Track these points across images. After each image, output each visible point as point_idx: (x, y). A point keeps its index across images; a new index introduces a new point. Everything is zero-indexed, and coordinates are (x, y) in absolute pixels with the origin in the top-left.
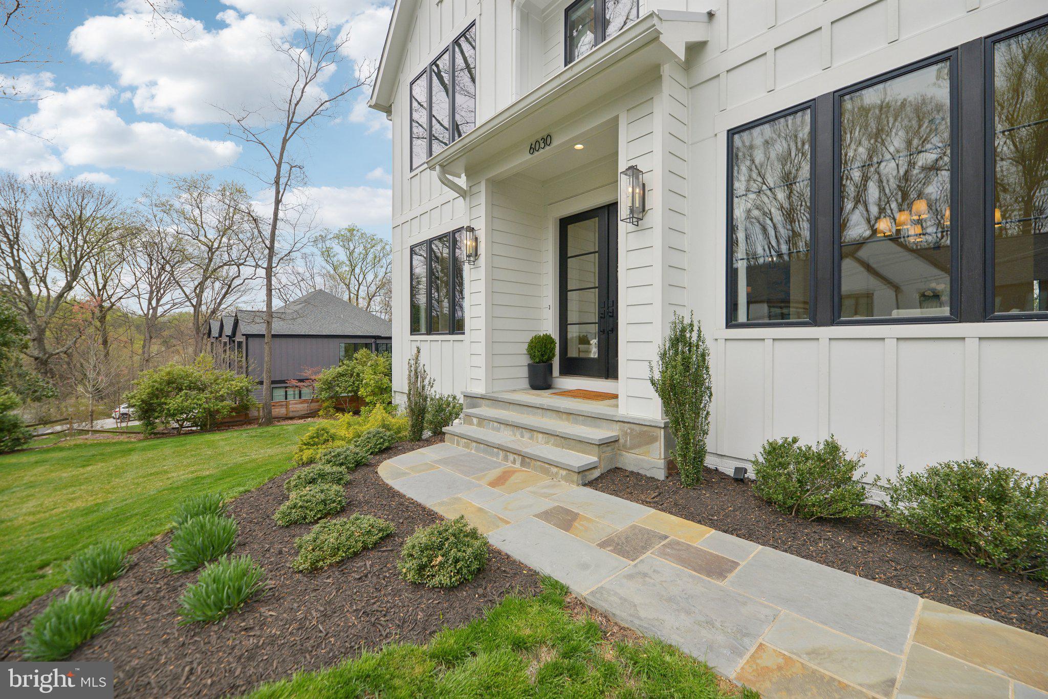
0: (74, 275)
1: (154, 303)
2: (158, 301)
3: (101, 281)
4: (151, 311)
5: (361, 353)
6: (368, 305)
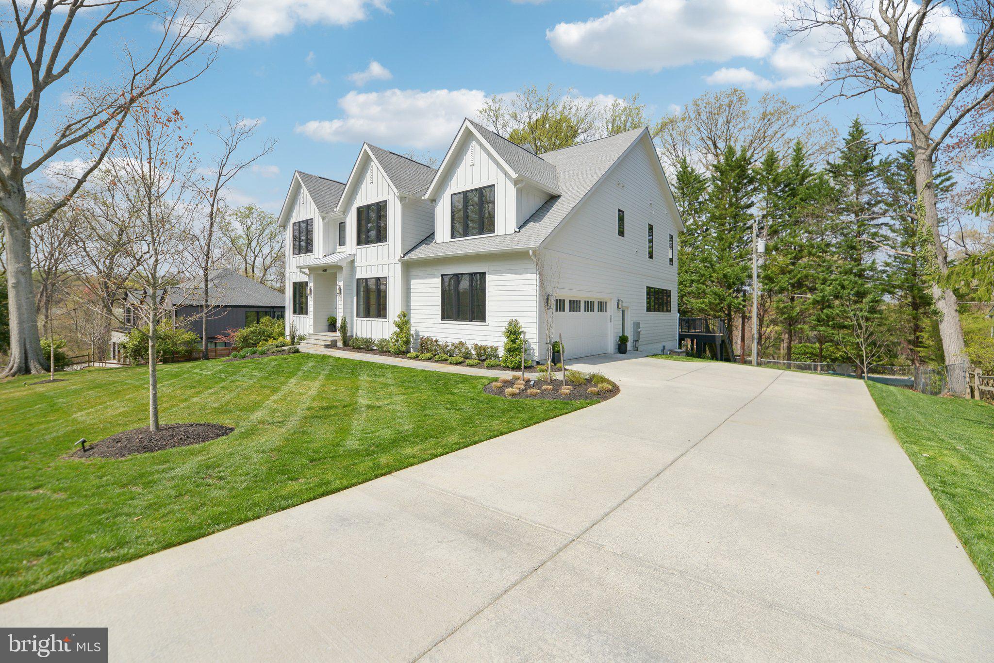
5: (265, 319)
6: (264, 275)
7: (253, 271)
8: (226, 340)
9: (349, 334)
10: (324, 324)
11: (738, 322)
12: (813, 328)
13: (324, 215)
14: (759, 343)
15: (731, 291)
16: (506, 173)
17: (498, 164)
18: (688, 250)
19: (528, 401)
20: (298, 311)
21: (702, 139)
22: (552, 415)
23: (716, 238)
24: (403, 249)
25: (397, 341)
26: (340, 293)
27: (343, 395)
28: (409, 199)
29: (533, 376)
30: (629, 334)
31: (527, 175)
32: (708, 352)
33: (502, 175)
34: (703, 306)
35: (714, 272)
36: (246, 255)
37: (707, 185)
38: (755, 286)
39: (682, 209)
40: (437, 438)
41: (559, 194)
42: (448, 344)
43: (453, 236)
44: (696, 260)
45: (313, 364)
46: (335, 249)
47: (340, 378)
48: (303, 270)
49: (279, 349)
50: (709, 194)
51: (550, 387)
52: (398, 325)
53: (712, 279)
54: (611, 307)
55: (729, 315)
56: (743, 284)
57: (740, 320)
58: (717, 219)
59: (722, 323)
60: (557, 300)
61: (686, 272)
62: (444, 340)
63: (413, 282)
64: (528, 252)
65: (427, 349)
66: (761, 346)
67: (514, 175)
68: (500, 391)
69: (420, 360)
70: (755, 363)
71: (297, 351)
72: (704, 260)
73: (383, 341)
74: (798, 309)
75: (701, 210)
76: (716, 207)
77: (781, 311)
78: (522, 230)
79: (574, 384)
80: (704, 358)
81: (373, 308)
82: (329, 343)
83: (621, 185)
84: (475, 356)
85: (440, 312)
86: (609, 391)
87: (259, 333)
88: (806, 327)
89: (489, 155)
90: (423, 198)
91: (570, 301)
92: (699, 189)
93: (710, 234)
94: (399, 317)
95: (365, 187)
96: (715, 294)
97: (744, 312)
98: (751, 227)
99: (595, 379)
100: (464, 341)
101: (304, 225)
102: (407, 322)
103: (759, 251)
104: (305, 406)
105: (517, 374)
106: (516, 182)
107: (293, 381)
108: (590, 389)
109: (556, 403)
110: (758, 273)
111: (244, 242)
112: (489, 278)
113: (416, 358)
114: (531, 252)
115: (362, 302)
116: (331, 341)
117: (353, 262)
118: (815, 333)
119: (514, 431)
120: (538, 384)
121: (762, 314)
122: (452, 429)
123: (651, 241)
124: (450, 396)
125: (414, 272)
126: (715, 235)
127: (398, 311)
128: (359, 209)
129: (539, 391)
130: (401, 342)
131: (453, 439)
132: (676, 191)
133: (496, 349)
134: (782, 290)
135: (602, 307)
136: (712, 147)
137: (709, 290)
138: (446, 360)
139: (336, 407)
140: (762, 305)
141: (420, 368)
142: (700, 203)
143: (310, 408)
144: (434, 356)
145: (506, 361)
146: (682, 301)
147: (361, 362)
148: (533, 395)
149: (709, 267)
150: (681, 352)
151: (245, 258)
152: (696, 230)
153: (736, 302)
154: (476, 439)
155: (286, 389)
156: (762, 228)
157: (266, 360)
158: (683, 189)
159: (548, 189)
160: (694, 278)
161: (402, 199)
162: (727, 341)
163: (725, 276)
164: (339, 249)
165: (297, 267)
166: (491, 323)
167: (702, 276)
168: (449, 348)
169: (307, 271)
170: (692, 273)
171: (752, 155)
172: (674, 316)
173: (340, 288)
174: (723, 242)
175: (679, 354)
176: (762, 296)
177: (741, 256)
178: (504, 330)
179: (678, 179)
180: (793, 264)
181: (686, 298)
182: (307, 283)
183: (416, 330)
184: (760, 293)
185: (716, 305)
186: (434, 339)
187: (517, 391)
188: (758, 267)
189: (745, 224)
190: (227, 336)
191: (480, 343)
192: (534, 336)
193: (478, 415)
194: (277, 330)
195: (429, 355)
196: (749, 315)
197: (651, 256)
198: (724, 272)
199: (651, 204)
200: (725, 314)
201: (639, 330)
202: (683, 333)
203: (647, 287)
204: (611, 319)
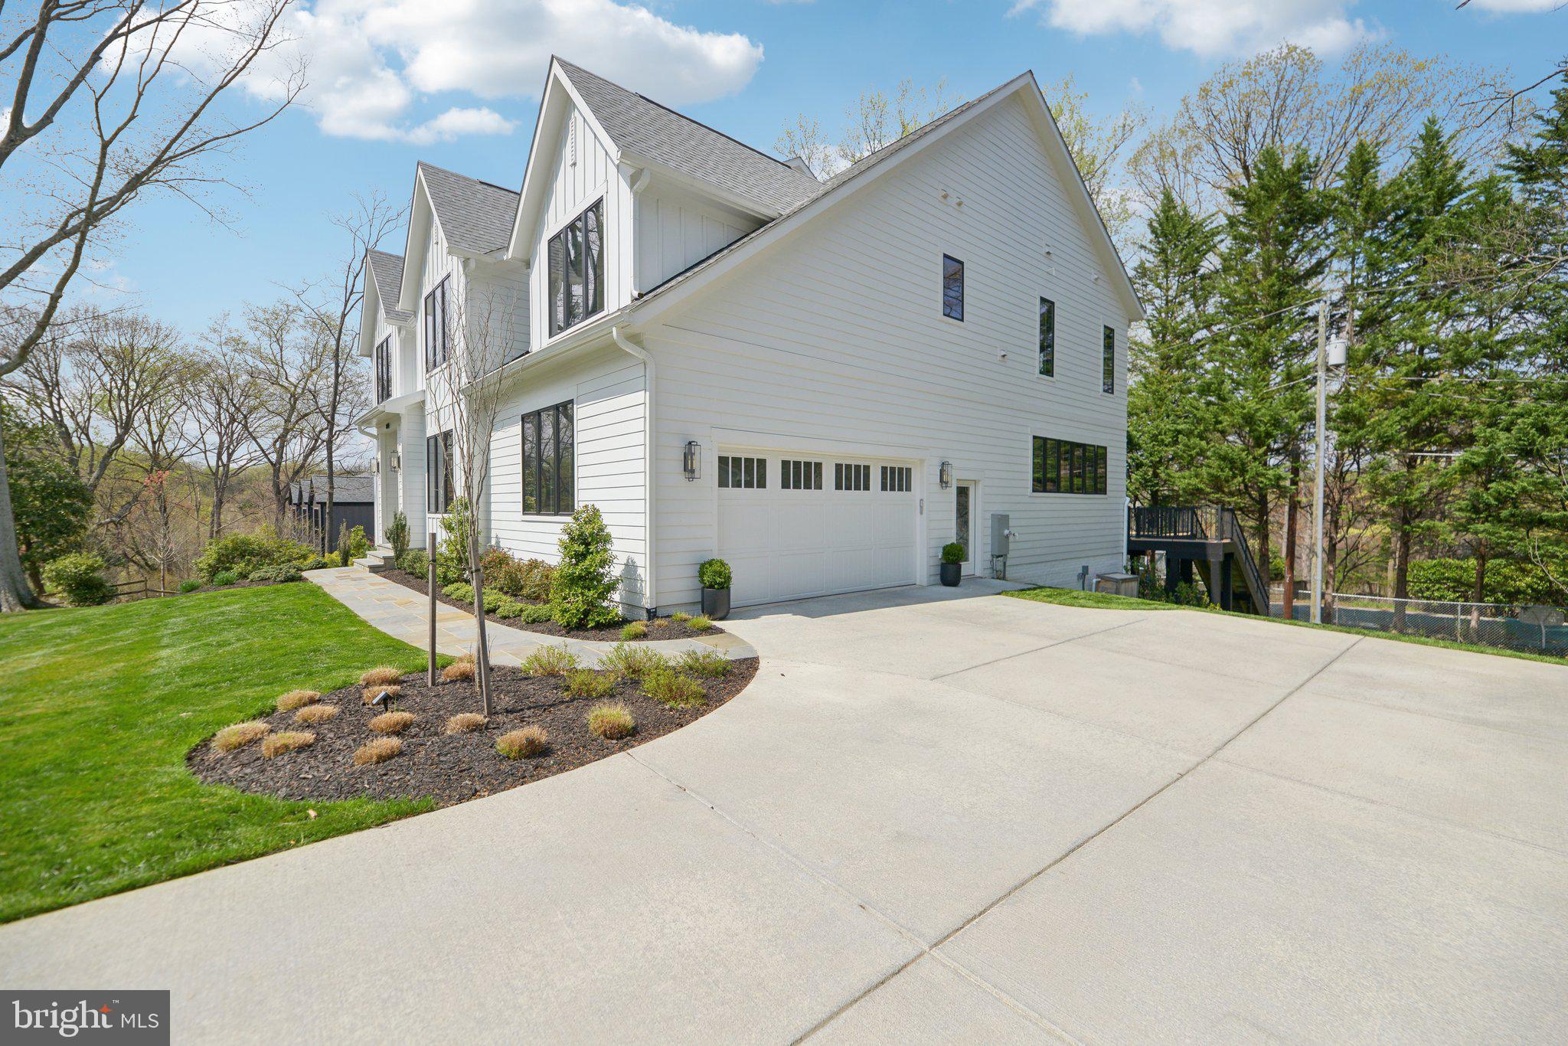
0: (125, 426)
1: (225, 458)
2: (230, 456)
3: (156, 430)
4: (221, 469)
9: (413, 545)
11: (1279, 516)
12: (1461, 528)
14: (1329, 559)
15: (1264, 451)
26: (399, 466)
28: (474, 263)
30: (981, 542)
32: (1198, 577)
37: (1217, 239)
38: (1321, 440)
43: (551, 331)
50: (1221, 255)
52: (448, 526)
54: (924, 480)
55: (1262, 500)
57: (1286, 511)
59: (1228, 515)
63: (493, 436)
64: (613, 334)
72: (1205, 390)
74: (1424, 486)
75: (1205, 292)
77: (1380, 491)
78: (650, 294)
85: (520, 497)
88: (1441, 525)
90: (505, 258)
94: (456, 509)
97: (1294, 496)
98: (1315, 319)
103: (1331, 363)
110: (1328, 410)
112: (580, 412)
114: (615, 332)
116: (385, 558)
117: (422, 405)
118: (1469, 537)
121: (1337, 497)
123: (1048, 337)
128: (426, 300)
130: (451, 561)
134: (1385, 443)
135: (896, 479)
137: (1211, 451)
140: (1338, 479)
142: (1203, 278)
149: (1214, 404)
150: (1127, 579)
158: (1164, 252)
159: (732, 198)
160: (1184, 426)
162: (1241, 555)
163: (1248, 419)
167: (1200, 421)
170: (1179, 417)
172: (1117, 500)
174: (1250, 351)
176: (1337, 458)
177: (1291, 377)
179: (1154, 231)
180: (1416, 385)
184: (1332, 453)
186: (508, 555)
188: (1328, 397)
189: (1302, 311)
192: (641, 546)
196: (1304, 500)
197: (1048, 369)
198: (1245, 411)
199: (1048, 253)
200: (1253, 499)
201: (1006, 532)
202: (1142, 539)
203: (1035, 437)
204: (921, 507)
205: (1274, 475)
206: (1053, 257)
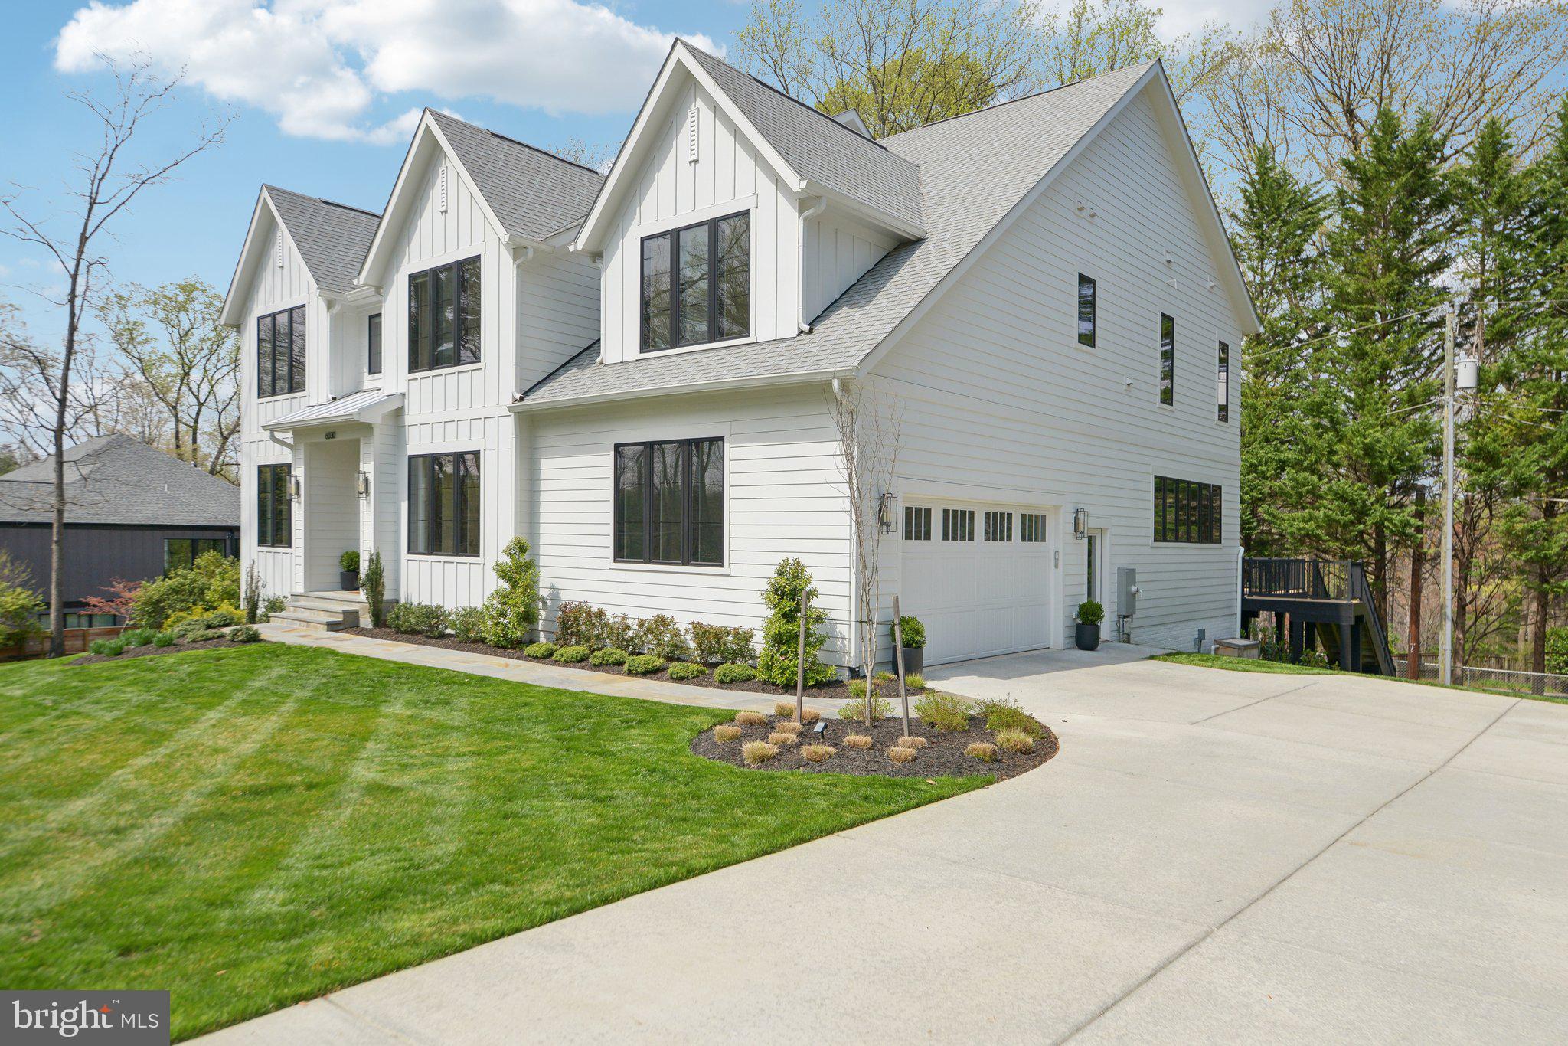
5: (206, 558)
6: (222, 450)
7: (194, 441)
8: (110, 608)
9: (388, 596)
10: (334, 570)
11: (1402, 570)
13: (331, 296)
14: (1459, 623)
15: (1387, 489)
16: (778, 181)
17: (757, 157)
18: (1275, 383)
19: (797, 779)
20: (269, 538)
21: (1318, 99)
22: (849, 817)
23: (1345, 353)
24: (520, 378)
25: (503, 614)
26: (367, 491)
27: (320, 759)
28: (536, 251)
29: (828, 707)
30: (1108, 599)
31: (832, 184)
32: (1320, 648)
33: (767, 186)
34: (1311, 526)
35: (1340, 441)
36: (177, 400)
37: (1323, 214)
38: (1448, 477)
39: (1258, 279)
40: (507, 883)
41: (920, 234)
42: (630, 622)
43: (646, 344)
44: (1292, 409)
45: (283, 671)
46: (360, 382)
47: (334, 709)
48: (278, 435)
49: (211, 632)
50: (1329, 237)
51: (865, 739)
52: (503, 573)
53: (1335, 458)
54: (1059, 529)
55: (1380, 550)
56: (1416, 470)
57: (1409, 564)
58: (1349, 302)
59: (1358, 571)
60: (908, 510)
61: (1267, 441)
62: (619, 612)
63: (545, 463)
64: (830, 384)
65: (578, 634)
66: (1464, 633)
67: (796, 184)
68: (731, 750)
69: (556, 663)
70: (1446, 675)
71: (254, 638)
72: (1315, 410)
73: (470, 612)
75: (1308, 281)
76: (1346, 271)
77: (1519, 542)
78: (820, 329)
79: (936, 730)
80: (1307, 663)
81: (448, 528)
82: (340, 618)
83: (1086, 213)
84: (696, 654)
85: (610, 541)
86: (1027, 751)
87: (191, 593)
89: (736, 133)
90: (571, 249)
91: (946, 512)
92: (1303, 227)
93: (1332, 342)
94: (509, 551)
95: (429, 221)
96: (1343, 497)
97: (1420, 545)
98: (1439, 324)
99: (993, 718)
100: (667, 615)
101: (283, 320)
102: (529, 566)
103: (1460, 385)
104: (208, 784)
105: (789, 701)
106: (803, 203)
107: (213, 715)
108: (972, 746)
109: (870, 785)
110: (1457, 444)
111: (174, 371)
112: (733, 452)
113: (547, 657)
114: (835, 383)
115: (422, 513)
116: (345, 612)
117: (399, 413)
119: (729, 864)
120: (833, 731)
121: (1467, 548)
122: (557, 858)
123: (1168, 356)
124: (596, 763)
125: (549, 439)
126: (1342, 344)
127: (508, 537)
128: (412, 278)
129: (832, 750)
130: (511, 615)
131: (547, 887)
132: (1241, 230)
133: (748, 637)
134: (1521, 486)
135: (1034, 528)
136: (1342, 118)
137: (1325, 488)
138: (620, 663)
139: (290, 788)
140: (1468, 526)
141: (548, 684)
142: (1306, 262)
143: (221, 791)
144: (593, 651)
145: (769, 668)
146: (1254, 513)
147: (402, 667)
148: (818, 761)
149: (1326, 430)
150: (1246, 647)
151: (175, 408)
152: (1293, 333)
153: (1396, 518)
154: (609, 888)
155: (186, 736)
156: (1470, 325)
157: (171, 659)
158: (1259, 226)
159: (889, 220)
160: (1289, 455)
161: (517, 251)
162: (1370, 619)
163: (1369, 450)
164: (369, 382)
165: (265, 428)
166: (735, 570)
167: (1309, 450)
168: (631, 633)
169: (288, 437)
170: (1283, 443)
171: (1445, 138)
172: (1232, 550)
173: (366, 480)
174: (1366, 364)
175: (1241, 650)
176: (1468, 502)
177: (1412, 399)
178: (764, 586)
179: (1248, 200)
181: (1265, 506)
182: (289, 466)
183: (553, 588)
184: (1461, 497)
185: (1345, 526)
186: (594, 609)
187: (775, 750)
188: (1457, 426)
189: (1425, 315)
190: (111, 598)
191: (707, 621)
192: (844, 603)
193: (648, 816)
194: (217, 584)
195: (581, 649)
196: (1431, 552)
197: (1167, 397)
198: (1367, 441)
199: (1169, 262)
200: (1369, 548)
201: (1134, 589)
202: (1255, 597)
203: (1156, 477)
204: (1056, 560)
205: (1401, 522)
206: (1173, 265)
